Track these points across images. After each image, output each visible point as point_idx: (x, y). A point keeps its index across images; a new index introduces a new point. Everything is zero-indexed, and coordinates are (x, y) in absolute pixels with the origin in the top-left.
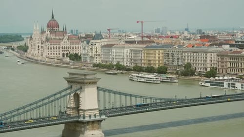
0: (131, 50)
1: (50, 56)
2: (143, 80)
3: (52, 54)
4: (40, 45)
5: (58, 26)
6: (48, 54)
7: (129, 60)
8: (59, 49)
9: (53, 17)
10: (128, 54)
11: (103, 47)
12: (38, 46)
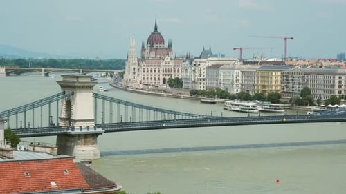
0: (242, 72)
1: (146, 81)
2: (237, 109)
3: (149, 79)
4: (136, 67)
5: (162, 41)
6: (144, 78)
7: (240, 86)
8: (159, 72)
9: (156, 29)
10: (239, 78)
11: (208, 68)
12: (134, 69)
